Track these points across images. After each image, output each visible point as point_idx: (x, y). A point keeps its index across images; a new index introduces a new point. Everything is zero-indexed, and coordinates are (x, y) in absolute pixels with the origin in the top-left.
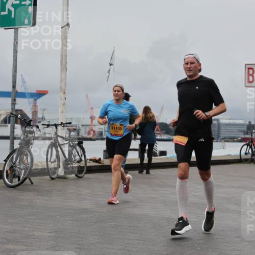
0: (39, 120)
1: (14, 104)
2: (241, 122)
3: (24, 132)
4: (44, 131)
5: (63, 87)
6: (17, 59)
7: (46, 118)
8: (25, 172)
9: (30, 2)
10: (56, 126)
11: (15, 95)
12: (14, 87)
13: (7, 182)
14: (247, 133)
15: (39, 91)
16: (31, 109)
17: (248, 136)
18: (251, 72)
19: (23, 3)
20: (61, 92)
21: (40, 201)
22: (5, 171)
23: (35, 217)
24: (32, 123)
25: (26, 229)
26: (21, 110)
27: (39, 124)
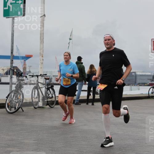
0: (27, 73)
1: (12, 63)
2: (149, 74)
3: (18, 80)
4: (31, 80)
5: (42, 53)
6: (13, 36)
7: (31, 72)
8: (19, 104)
9: (21, 2)
10: (37, 76)
11: (13, 57)
12: (12, 53)
13: (8, 110)
15: (27, 55)
16: (23, 66)
19: (17, 2)
20: (40, 56)
21: (28, 121)
22: (7, 103)
23: (25, 131)
24: (23, 75)
25: (20, 139)
26: (16, 67)
27: (27, 75)
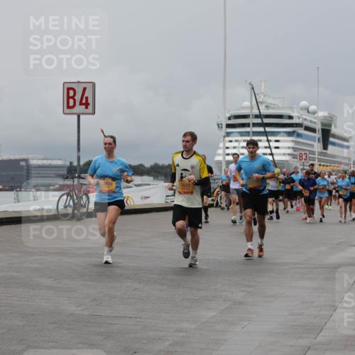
2: (59, 163)
14: (67, 178)
17: (68, 183)
18: (71, 93)
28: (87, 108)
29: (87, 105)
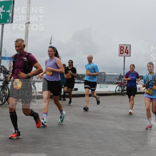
1: (0, 63)
2: (116, 74)
3: (5, 77)
6: (2, 40)
8: (5, 98)
9: (10, 11)
11: (1, 58)
12: (1, 54)
14: (119, 80)
16: (9, 65)
17: (120, 81)
18: (122, 48)
19: (7, 11)
25: (6, 127)
26: (4, 66)
28: (127, 54)
29: (128, 53)
